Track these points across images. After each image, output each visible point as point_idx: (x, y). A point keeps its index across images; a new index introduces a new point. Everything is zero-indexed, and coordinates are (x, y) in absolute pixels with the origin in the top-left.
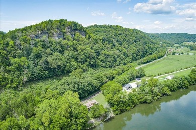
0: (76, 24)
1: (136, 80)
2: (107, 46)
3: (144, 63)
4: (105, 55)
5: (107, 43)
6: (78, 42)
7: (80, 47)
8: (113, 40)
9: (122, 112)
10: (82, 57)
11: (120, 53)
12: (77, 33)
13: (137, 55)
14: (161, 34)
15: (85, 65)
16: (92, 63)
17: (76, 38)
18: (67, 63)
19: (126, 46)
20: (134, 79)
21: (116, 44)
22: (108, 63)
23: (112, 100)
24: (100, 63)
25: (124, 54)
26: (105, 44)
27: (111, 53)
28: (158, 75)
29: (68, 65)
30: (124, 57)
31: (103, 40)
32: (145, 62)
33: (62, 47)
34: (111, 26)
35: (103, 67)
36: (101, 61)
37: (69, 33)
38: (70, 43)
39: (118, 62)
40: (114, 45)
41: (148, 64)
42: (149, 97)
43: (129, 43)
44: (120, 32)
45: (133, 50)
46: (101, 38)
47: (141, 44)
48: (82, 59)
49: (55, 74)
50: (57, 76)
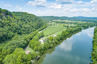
0: (7, 11)
1: (41, 38)
2: (24, 22)
3: (41, 30)
4: (24, 27)
5: (23, 21)
6: (10, 21)
7: (12, 23)
10: (14, 29)
11: (30, 26)
12: (9, 16)
13: (37, 27)
14: (42, 17)
16: (19, 32)
17: (9, 19)
19: (32, 22)
20: (40, 38)
21: (28, 21)
22: (26, 31)
24: (22, 32)
25: (32, 26)
26: (22, 21)
27: (26, 26)
28: (50, 35)
29: (8, 34)
30: (32, 28)
33: (2, 24)
35: (24, 34)
36: (23, 30)
37: (4, 16)
38: (6, 22)
39: (30, 31)
42: (52, 45)
43: (32, 21)
44: (28, 15)
45: (35, 24)
46: (20, 18)
47: (38, 21)
48: (14, 30)
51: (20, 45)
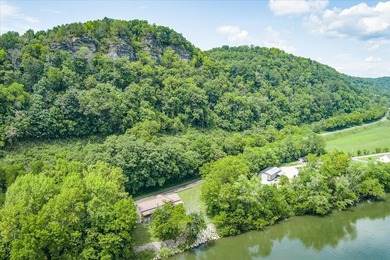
2: (241, 84)
3: (329, 130)
4: (231, 101)
5: (242, 78)
6: (168, 68)
7: (171, 78)
8: (257, 73)
9: (243, 231)
10: (170, 101)
11: (270, 103)
12: (169, 51)
13: (313, 112)
15: (177, 119)
16: (196, 115)
17: (165, 60)
18: (130, 108)
19: (288, 89)
20: (295, 159)
21: (264, 83)
22: (237, 121)
23: (216, 196)
24: (217, 119)
25: (281, 105)
26: (235, 80)
27: (250, 99)
28: (359, 153)
29: (131, 112)
30: (279, 112)
31: (233, 72)
32: (331, 125)
33: (125, 74)
34: (258, 48)
35: (225, 129)
36: (221, 114)
37: (147, 48)
38: (146, 69)
39: (263, 121)
40: (257, 85)
41: (338, 131)
44: (278, 60)
45: (303, 98)
46: (227, 67)
47: (324, 88)
48: (170, 105)
49: (95, 130)
50: (98, 133)
51: (143, 161)
